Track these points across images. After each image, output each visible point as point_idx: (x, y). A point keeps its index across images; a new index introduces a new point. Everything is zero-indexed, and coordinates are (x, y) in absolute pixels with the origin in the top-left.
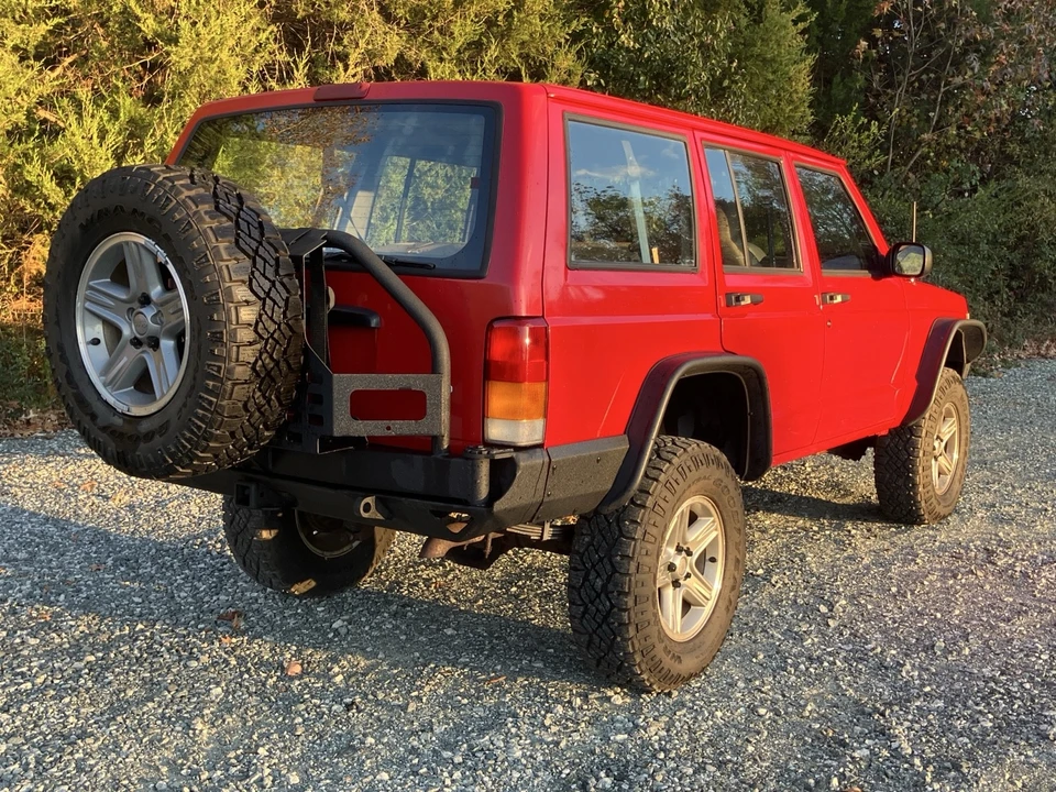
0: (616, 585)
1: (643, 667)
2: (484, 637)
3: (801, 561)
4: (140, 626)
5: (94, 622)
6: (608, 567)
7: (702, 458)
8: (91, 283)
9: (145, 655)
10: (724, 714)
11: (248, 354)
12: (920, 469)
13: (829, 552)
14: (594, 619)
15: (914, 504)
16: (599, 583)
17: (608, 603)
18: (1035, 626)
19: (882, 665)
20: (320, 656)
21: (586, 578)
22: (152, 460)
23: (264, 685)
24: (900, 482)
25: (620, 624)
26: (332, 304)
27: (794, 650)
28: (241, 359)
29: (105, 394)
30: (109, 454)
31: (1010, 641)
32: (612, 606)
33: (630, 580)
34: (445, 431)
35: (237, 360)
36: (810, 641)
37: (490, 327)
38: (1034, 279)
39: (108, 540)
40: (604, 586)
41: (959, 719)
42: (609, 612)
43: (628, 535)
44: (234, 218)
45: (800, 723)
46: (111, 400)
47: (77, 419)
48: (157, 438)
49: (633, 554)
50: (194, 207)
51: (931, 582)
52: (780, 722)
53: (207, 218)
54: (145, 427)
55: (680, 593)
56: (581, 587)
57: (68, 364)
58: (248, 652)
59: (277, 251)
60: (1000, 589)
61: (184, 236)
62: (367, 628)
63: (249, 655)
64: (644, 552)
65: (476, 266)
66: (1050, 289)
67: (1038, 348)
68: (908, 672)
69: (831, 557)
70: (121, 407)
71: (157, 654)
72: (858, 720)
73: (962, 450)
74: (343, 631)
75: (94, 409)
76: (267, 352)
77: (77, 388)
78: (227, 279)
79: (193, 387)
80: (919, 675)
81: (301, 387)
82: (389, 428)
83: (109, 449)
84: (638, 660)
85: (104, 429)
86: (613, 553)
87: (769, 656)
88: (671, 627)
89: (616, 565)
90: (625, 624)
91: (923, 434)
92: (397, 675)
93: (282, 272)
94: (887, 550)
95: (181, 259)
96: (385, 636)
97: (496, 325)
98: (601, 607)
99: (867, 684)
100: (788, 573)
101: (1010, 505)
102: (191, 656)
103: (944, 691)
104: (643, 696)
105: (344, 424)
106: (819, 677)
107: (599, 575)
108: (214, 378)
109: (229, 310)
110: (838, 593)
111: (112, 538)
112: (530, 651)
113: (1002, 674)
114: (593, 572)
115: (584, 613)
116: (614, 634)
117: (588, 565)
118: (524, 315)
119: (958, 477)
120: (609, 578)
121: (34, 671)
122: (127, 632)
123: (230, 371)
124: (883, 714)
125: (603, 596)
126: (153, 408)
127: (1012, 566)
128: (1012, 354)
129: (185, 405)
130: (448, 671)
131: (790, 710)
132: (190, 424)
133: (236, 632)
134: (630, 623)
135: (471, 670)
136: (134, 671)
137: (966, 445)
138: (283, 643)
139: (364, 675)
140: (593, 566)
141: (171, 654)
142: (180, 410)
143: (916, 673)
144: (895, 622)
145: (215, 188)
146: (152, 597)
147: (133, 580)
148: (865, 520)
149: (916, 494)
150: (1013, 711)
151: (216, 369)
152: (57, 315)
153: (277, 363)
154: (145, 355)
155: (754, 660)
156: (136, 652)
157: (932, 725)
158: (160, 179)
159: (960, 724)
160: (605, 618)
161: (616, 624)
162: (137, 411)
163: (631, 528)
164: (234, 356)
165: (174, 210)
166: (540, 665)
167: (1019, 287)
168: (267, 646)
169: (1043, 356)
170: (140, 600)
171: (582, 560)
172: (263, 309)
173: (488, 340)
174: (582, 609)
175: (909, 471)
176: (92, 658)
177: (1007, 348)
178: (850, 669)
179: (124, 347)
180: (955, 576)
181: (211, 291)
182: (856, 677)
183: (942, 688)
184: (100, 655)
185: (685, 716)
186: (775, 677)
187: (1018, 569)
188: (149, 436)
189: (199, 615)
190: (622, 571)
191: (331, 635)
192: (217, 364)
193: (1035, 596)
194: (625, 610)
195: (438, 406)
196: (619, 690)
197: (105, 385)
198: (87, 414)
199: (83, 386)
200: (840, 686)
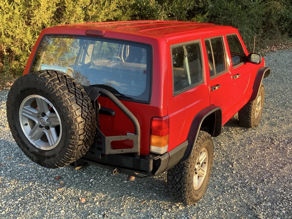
0: (183, 181)
1: (189, 201)
2: (136, 183)
3: (220, 145)
4: (31, 184)
5: (16, 182)
6: (180, 176)
7: (205, 138)
8: (24, 107)
9: (36, 197)
10: (212, 212)
11: (82, 137)
12: (252, 114)
13: (227, 141)
14: (176, 189)
15: (250, 124)
16: (178, 180)
17: (180, 186)
18: (289, 170)
19: (251, 189)
20: (89, 194)
21: (173, 178)
22: (50, 164)
23: (76, 207)
24: (246, 118)
25: (184, 191)
26: (100, 108)
27: (226, 184)
28: (80, 139)
29: (31, 141)
30: (35, 160)
31: (284, 177)
32: (181, 186)
33: (187, 179)
34: (139, 151)
35: (79, 139)
36: (229, 180)
37: (152, 119)
38: (269, 25)
39: (9, 145)
40: (179, 181)
41: (276, 210)
42: (181, 188)
43: (187, 167)
44: (74, 93)
45: (233, 214)
46: (34, 144)
47: (22, 148)
48: (52, 158)
49: (188, 172)
50: (62, 92)
51: (257, 152)
52: (228, 214)
53: (67, 96)
54: (46, 154)
55: (197, 175)
56: (172, 180)
57: (17, 131)
58: (67, 194)
59: (87, 101)
60: (277, 155)
61: (60, 102)
62: (100, 181)
63: (67, 195)
64: (191, 171)
65: (147, 100)
66: (274, 28)
67: (271, 49)
68: (259, 191)
69: (228, 143)
70: (37, 147)
71: (40, 196)
72: (249, 212)
73: (262, 104)
74: (94, 183)
75: (28, 146)
76: (87, 134)
77: (21, 139)
78: (75, 115)
79: (64, 146)
80: (262, 192)
81: (95, 140)
82: (122, 151)
83: (34, 159)
84: (188, 200)
85: (32, 153)
86: (182, 172)
87: (219, 186)
88: (195, 186)
89: (183, 175)
90: (185, 191)
91: (254, 105)
92: (114, 201)
93: (90, 109)
94: (243, 139)
95: (59, 108)
96: (106, 184)
97: (154, 119)
98: (178, 186)
99: (248, 196)
100: (217, 151)
101: (274, 118)
102: (51, 197)
103: (270, 199)
104: (187, 206)
105: (109, 150)
106: (235, 195)
107: (177, 178)
108: (72, 145)
109: (76, 125)
110: (233, 159)
111: (10, 144)
112: (151, 188)
113: (285, 191)
114: (175, 177)
115: (172, 188)
116: (182, 193)
117: (174, 175)
118: (163, 116)
119: (261, 112)
120: (181, 179)
121: (4, 206)
122: (27, 186)
123: (77, 143)
124: (255, 209)
125: (179, 184)
126: (49, 149)
127: (279, 144)
128: (263, 51)
129: (61, 151)
130: (129, 199)
131: (229, 209)
132: (64, 157)
133: (62, 186)
134: (187, 190)
135: (135, 197)
136: (35, 204)
137: (263, 103)
138: (77, 189)
139: (104, 201)
140: (176, 175)
141: (44, 196)
142: (60, 152)
143: (261, 192)
144: (251, 170)
145: (67, 82)
146: (31, 170)
147: (23, 163)
148: (234, 126)
149: (250, 121)
150: (290, 206)
151: (72, 142)
152: (13, 116)
153: (89, 137)
154: (44, 131)
155: (215, 189)
156: (33, 195)
157: (269, 213)
158: (49, 81)
159: (277, 212)
160: (179, 189)
161: (182, 191)
162: (43, 148)
163: (187, 164)
164: (78, 138)
165: (56, 92)
166: (155, 195)
167: (265, 27)
168: (72, 190)
169: (272, 51)
170: (27, 172)
171: (172, 173)
172: (86, 122)
173: (151, 123)
174: (172, 186)
175: (249, 115)
176: (20, 199)
177: (262, 49)
178: (242, 191)
179: (36, 127)
180: (264, 150)
181: (70, 119)
182: (245, 194)
183: (269, 198)
184: (22, 197)
185: (201, 213)
186: (222, 195)
187: (281, 146)
188: (49, 157)
189: (47, 178)
190: (185, 177)
191: (90, 185)
192: (73, 141)
193: (287, 157)
194: (185, 188)
195: (137, 143)
196: (180, 204)
197: (31, 139)
198: (26, 147)
199: (23, 139)
200: (241, 198)
